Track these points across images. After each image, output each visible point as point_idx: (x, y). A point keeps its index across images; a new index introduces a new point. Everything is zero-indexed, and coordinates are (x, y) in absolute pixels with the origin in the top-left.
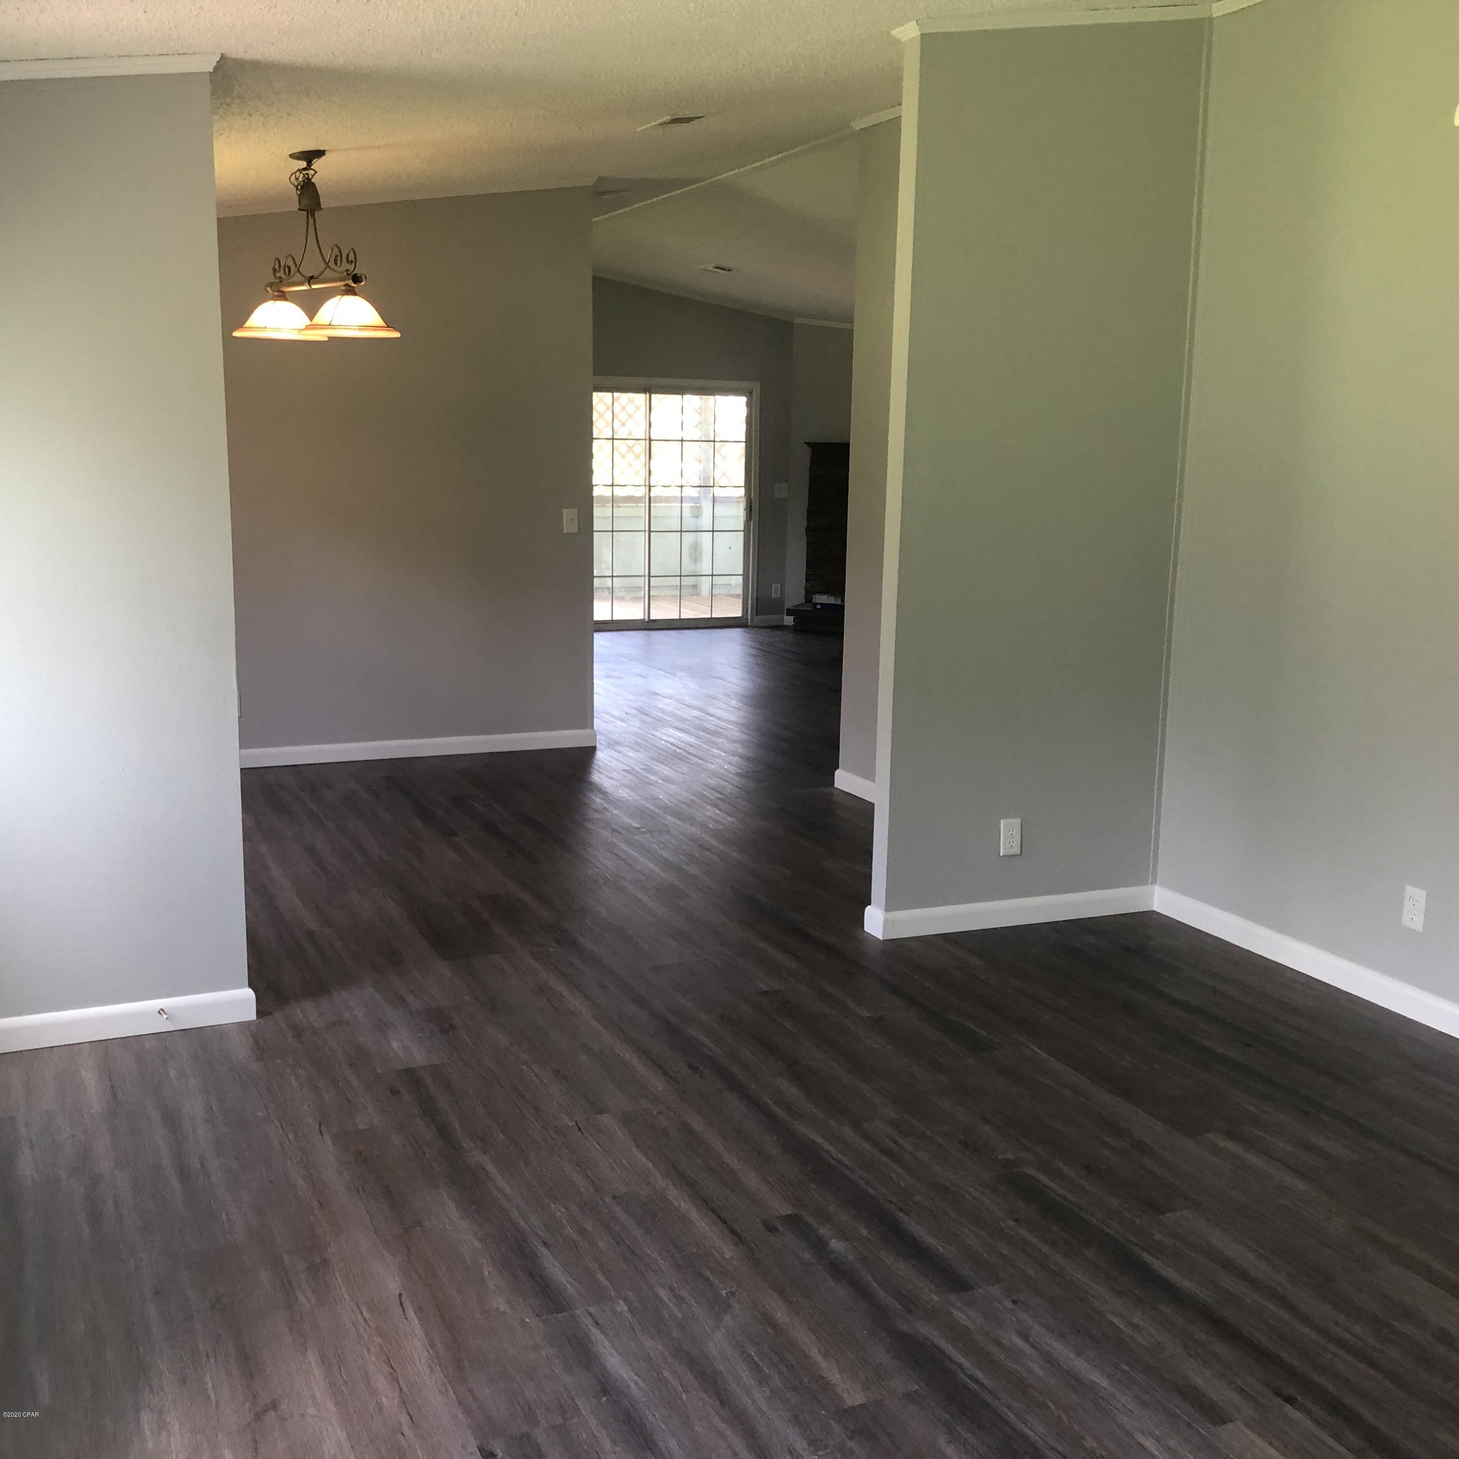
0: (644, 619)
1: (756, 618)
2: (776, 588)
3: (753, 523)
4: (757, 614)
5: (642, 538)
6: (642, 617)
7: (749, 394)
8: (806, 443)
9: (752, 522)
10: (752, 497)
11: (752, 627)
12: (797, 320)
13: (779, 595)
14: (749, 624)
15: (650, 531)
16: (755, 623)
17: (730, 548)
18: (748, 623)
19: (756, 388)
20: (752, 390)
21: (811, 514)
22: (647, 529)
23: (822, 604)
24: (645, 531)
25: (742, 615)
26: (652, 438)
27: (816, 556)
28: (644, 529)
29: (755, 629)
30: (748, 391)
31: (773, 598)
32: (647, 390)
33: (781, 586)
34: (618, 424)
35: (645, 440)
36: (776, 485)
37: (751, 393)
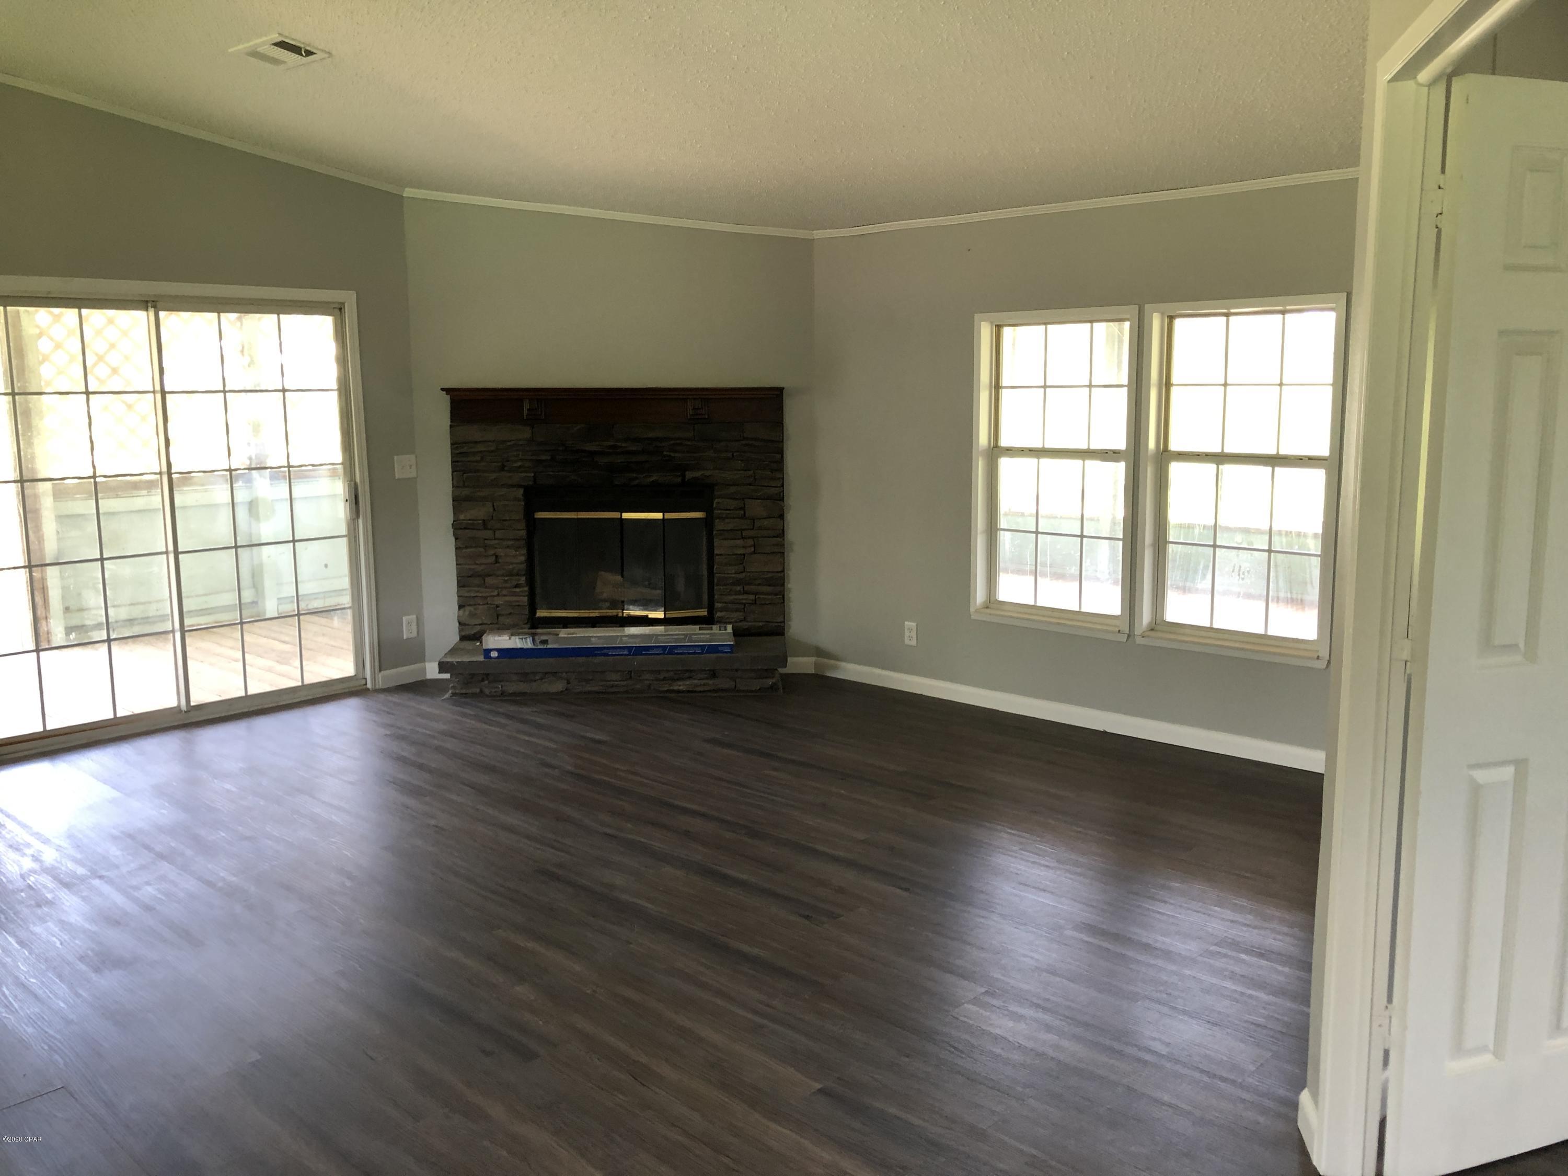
0: (179, 706)
1: (380, 676)
2: (409, 623)
3: (363, 522)
4: (380, 671)
5: (161, 567)
6: (175, 703)
7: (336, 310)
8: (443, 389)
9: (360, 521)
10: (358, 480)
11: (376, 691)
12: (408, 192)
13: (414, 634)
14: (369, 686)
15: (177, 553)
16: (380, 685)
17: (326, 566)
18: (366, 684)
19: (349, 298)
20: (343, 304)
21: (459, 502)
22: (171, 548)
23: (497, 650)
24: (167, 553)
25: (355, 675)
26: (167, 389)
27: (472, 567)
28: (164, 550)
29: (382, 697)
30: (336, 306)
31: (405, 637)
32: (149, 305)
33: (417, 618)
34: (95, 365)
35: (154, 392)
36: (396, 457)
37: (340, 309)
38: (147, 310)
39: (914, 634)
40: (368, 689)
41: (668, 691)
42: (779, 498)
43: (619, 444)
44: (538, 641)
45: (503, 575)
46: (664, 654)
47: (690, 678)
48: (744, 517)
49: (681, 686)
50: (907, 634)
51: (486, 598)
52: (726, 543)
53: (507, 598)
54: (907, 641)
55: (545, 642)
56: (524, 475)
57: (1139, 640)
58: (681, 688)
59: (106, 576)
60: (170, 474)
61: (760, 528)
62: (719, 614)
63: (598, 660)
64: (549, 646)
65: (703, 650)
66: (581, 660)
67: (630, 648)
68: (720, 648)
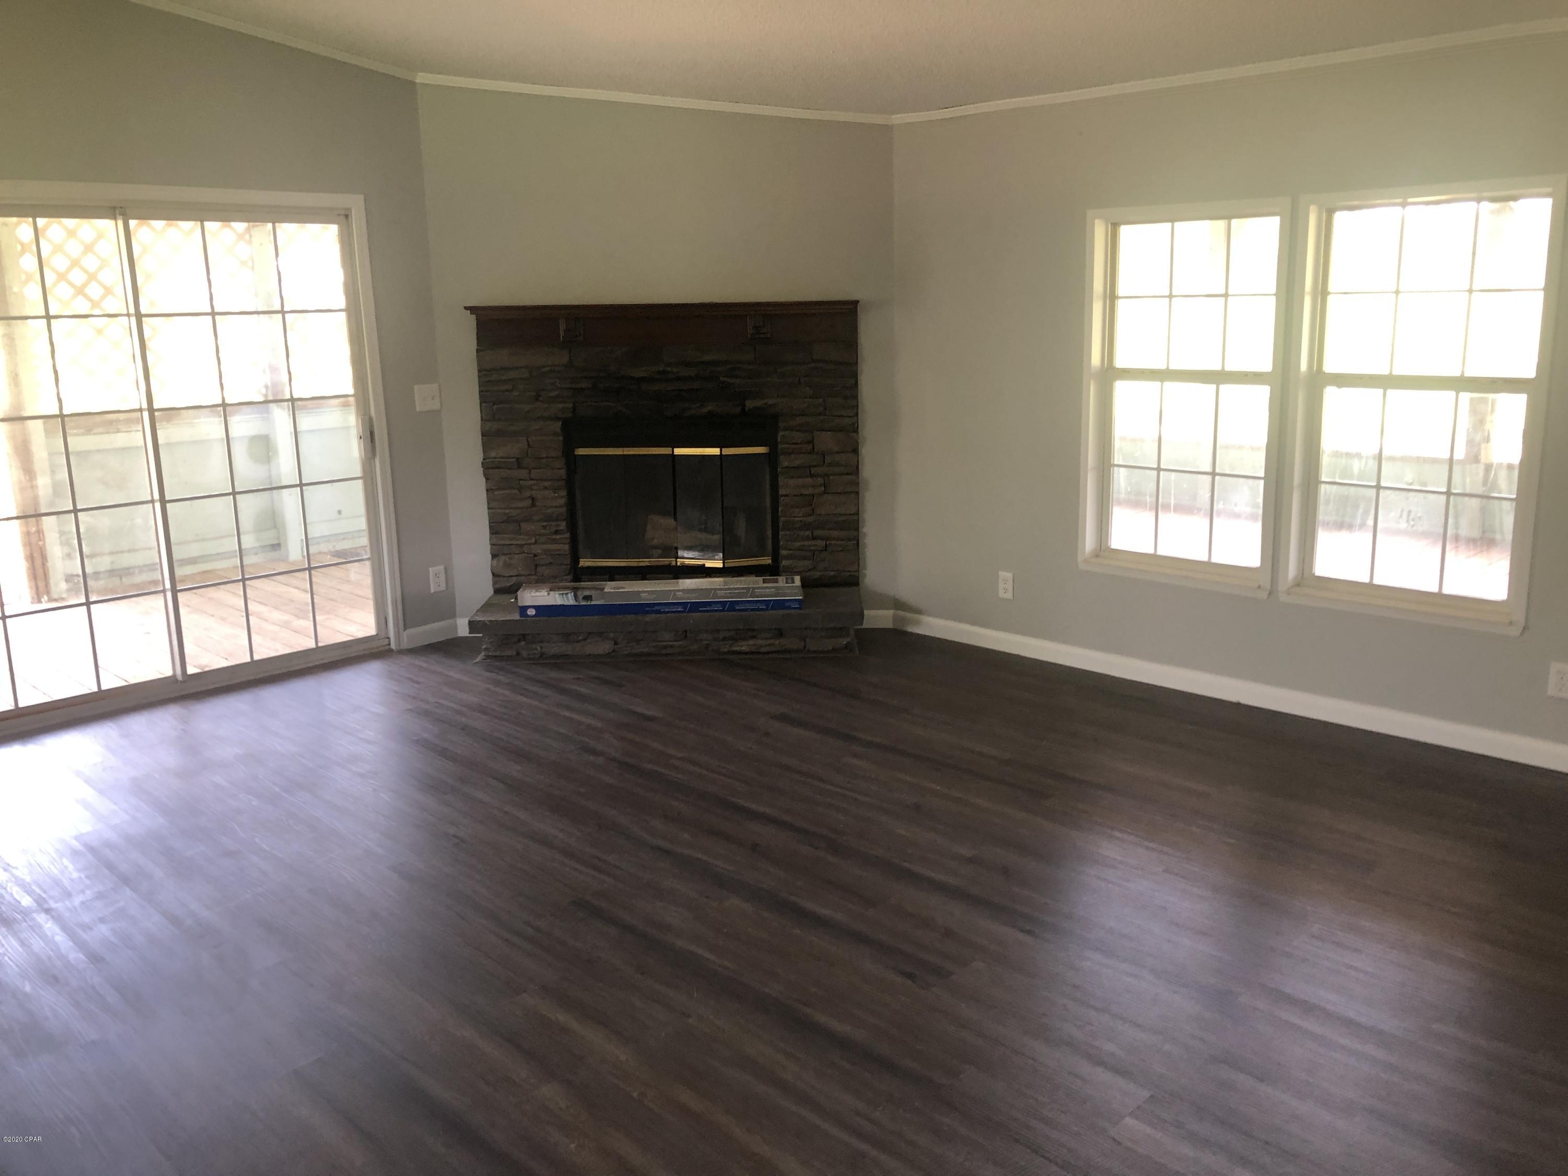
0: (174, 676)
1: (405, 635)
2: (436, 575)
3: (380, 463)
6: (169, 673)
7: (343, 217)
8: (466, 308)
9: (377, 461)
10: (373, 414)
11: (401, 652)
12: (421, 78)
13: (443, 587)
14: (393, 646)
15: (163, 502)
16: (405, 645)
17: (340, 511)
18: (390, 644)
19: (356, 203)
20: (349, 210)
21: (489, 437)
22: (156, 496)
23: (536, 608)
24: (152, 501)
25: (377, 635)
26: (143, 310)
27: (507, 511)
28: (150, 498)
29: (407, 659)
30: (343, 212)
31: (432, 592)
32: (117, 212)
33: (446, 569)
34: (55, 284)
35: (128, 315)
36: (416, 387)
37: (347, 216)
38: (115, 219)
39: (1010, 587)
40: (391, 650)
41: (729, 652)
42: (853, 429)
43: (669, 369)
44: (580, 597)
45: (539, 521)
46: (723, 610)
47: (753, 637)
48: (812, 452)
49: (744, 646)
50: (1001, 585)
51: (522, 546)
52: (792, 482)
53: (545, 547)
54: (1002, 594)
55: (587, 598)
56: (561, 406)
57: (1283, 598)
58: (743, 648)
59: (81, 530)
60: (151, 410)
61: (830, 465)
62: (784, 563)
63: (649, 618)
64: (593, 603)
65: (767, 606)
66: (630, 617)
67: (684, 605)
68: (787, 604)
